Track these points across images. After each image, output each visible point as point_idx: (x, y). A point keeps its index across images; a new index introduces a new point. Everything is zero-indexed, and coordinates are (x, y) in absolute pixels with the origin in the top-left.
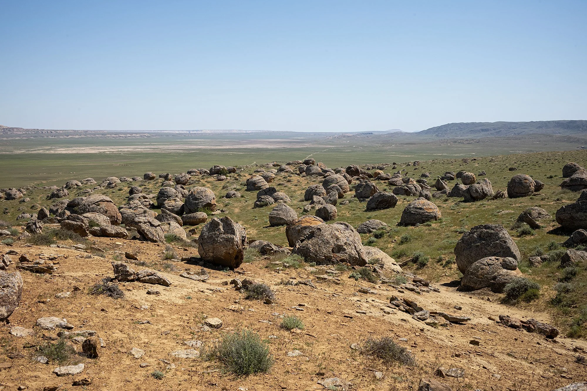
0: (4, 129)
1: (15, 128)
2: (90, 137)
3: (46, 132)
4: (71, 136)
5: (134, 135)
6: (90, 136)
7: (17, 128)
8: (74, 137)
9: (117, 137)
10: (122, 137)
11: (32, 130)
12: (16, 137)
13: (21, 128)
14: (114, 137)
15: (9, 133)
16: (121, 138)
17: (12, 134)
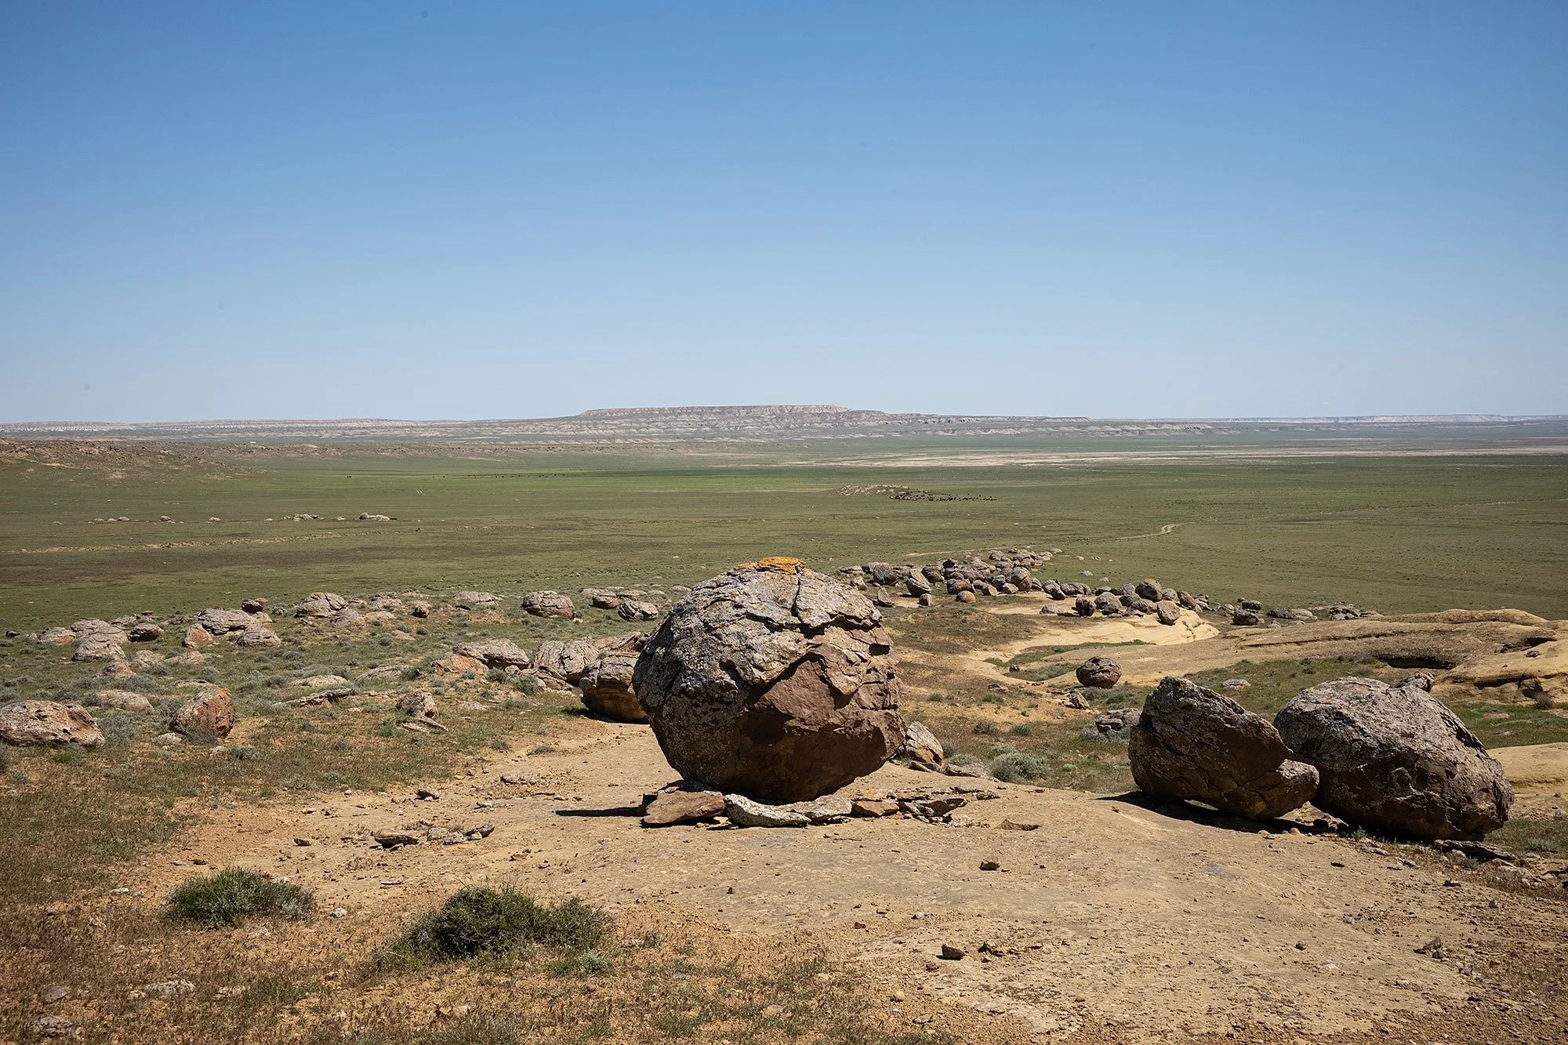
0: (840, 414)
1: (864, 412)
2: (1042, 433)
3: (937, 421)
4: (994, 431)
5: (1166, 427)
6: (1044, 430)
7: (867, 412)
8: (1004, 432)
9: (1118, 432)
10: (1132, 432)
11: (902, 417)
12: (854, 434)
13: (880, 412)
14: (1108, 433)
15: (847, 424)
16: (1130, 435)
17: (852, 426)
